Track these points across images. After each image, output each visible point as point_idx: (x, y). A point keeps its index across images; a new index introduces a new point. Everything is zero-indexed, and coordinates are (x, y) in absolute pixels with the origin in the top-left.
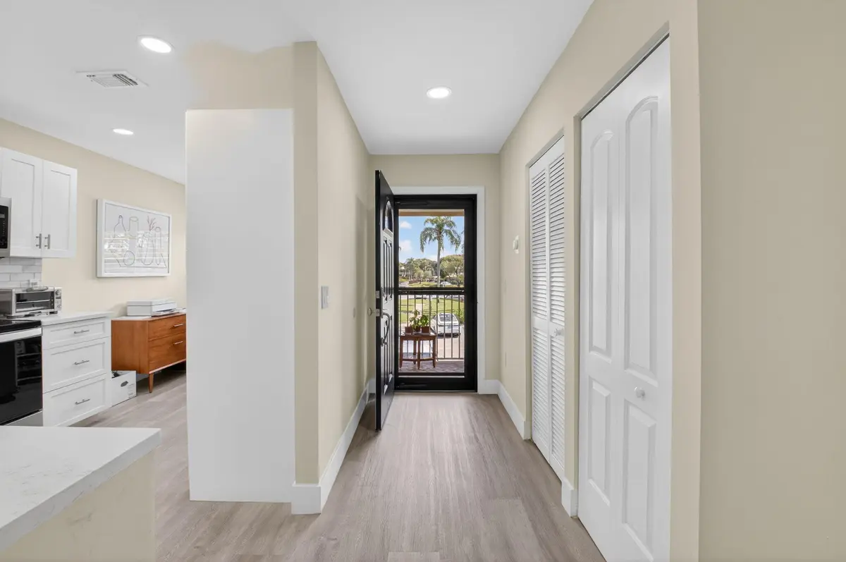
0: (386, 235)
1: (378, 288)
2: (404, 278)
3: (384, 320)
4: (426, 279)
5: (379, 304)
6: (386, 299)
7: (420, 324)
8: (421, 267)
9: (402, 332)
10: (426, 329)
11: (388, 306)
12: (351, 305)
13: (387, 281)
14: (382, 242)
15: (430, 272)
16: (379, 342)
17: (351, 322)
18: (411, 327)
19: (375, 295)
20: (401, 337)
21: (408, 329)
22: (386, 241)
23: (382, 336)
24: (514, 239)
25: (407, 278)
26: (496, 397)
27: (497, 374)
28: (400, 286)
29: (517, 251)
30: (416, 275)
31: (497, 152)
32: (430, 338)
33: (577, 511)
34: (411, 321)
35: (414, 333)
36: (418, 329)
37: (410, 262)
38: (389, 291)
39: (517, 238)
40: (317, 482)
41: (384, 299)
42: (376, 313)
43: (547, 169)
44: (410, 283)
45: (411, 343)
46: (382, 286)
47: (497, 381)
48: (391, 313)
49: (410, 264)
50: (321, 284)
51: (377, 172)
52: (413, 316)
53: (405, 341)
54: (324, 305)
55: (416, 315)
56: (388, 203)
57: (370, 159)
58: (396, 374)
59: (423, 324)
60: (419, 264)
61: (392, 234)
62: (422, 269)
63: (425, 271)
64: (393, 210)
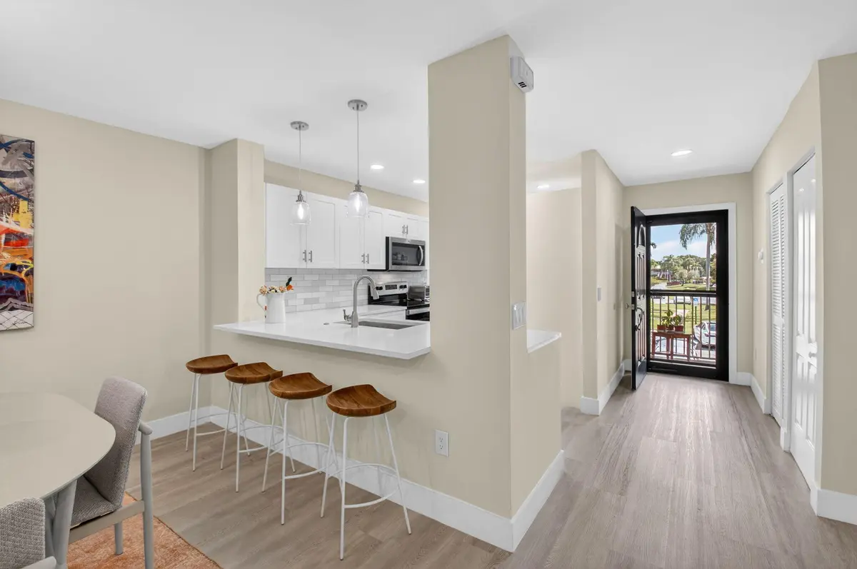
0: (640, 250)
1: (633, 289)
2: (659, 279)
3: (638, 312)
4: (692, 281)
5: (634, 301)
6: (640, 298)
7: (673, 323)
8: (685, 266)
9: (655, 329)
10: (680, 328)
11: (641, 302)
12: (613, 300)
13: (640, 284)
14: (637, 256)
15: (697, 271)
16: (634, 328)
17: (613, 312)
18: (663, 325)
19: (631, 294)
21: (660, 327)
22: (639, 255)
23: (637, 324)
24: (760, 251)
25: (663, 279)
26: (749, 388)
27: (750, 368)
28: (652, 288)
29: (762, 261)
30: (677, 275)
31: (749, 170)
32: (683, 336)
33: (790, 448)
34: (664, 320)
35: (667, 331)
36: (671, 327)
37: (668, 260)
38: (642, 292)
39: (762, 251)
40: (597, 398)
41: (638, 297)
42: (631, 307)
43: (779, 200)
44: (669, 284)
45: (664, 341)
46: (636, 288)
47: (749, 374)
48: (644, 309)
49: (667, 264)
50: (598, 286)
51: (632, 208)
52: (666, 315)
53: (657, 338)
54: (599, 299)
55: (669, 315)
56: (641, 223)
57: (625, 190)
58: (648, 358)
59: (677, 323)
60: (681, 262)
61: (644, 248)
62: (685, 268)
63: (689, 270)
64: (645, 229)
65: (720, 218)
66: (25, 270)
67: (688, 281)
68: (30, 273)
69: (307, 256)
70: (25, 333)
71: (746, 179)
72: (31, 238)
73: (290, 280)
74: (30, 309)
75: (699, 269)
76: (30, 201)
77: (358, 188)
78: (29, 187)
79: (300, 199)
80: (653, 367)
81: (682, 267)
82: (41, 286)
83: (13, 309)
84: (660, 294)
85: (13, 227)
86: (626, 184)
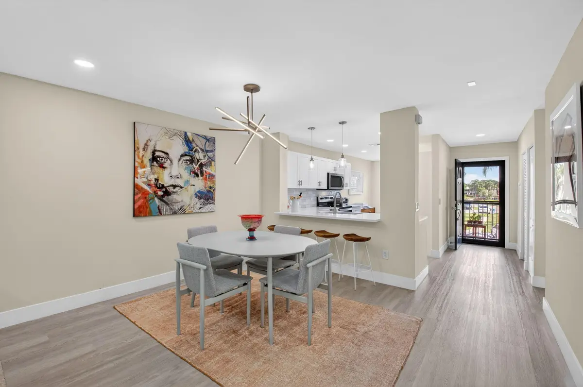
0: (459, 180)
1: (456, 200)
3: (458, 211)
4: (491, 197)
5: (456, 206)
7: (476, 219)
8: (486, 187)
9: (466, 223)
10: (480, 222)
11: (460, 206)
12: (445, 206)
13: (459, 198)
14: (457, 183)
16: (456, 219)
17: (445, 211)
18: (471, 220)
19: (454, 202)
20: (466, 225)
21: (469, 222)
22: (459, 183)
23: (457, 217)
26: (514, 250)
28: (465, 200)
29: (520, 187)
30: (481, 194)
32: (482, 226)
34: (471, 218)
35: (473, 223)
36: (475, 222)
37: (475, 183)
38: (460, 201)
40: (438, 250)
41: (458, 204)
42: (455, 208)
45: (471, 229)
47: (515, 243)
48: (461, 210)
49: (475, 186)
50: (440, 198)
51: (456, 160)
52: (472, 215)
53: (467, 228)
54: (440, 204)
55: (474, 215)
56: (460, 166)
57: (451, 149)
58: (463, 236)
59: (478, 220)
60: (484, 185)
61: (461, 179)
62: (486, 189)
63: (489, 190)
64: (461, 168)
65: (501, 164)
66: (213, 188)
67: (489, 198)
68: (214, 190)
69: (300, 183)
70: (211, 213)
71: (514, 145)
72: (215, 176)
73: (301, 193)
74: (214, 204)
75: (496, 190)
76: (214, 161)
77: (343, 156)
78: (214, 156)
79: (312, 159)
80: (466, 241)
81: (485, 188)
82: (218, 195)
83: (210, 204)
84: (469, 203)
85: (210, 172)
86: (451, 146)
